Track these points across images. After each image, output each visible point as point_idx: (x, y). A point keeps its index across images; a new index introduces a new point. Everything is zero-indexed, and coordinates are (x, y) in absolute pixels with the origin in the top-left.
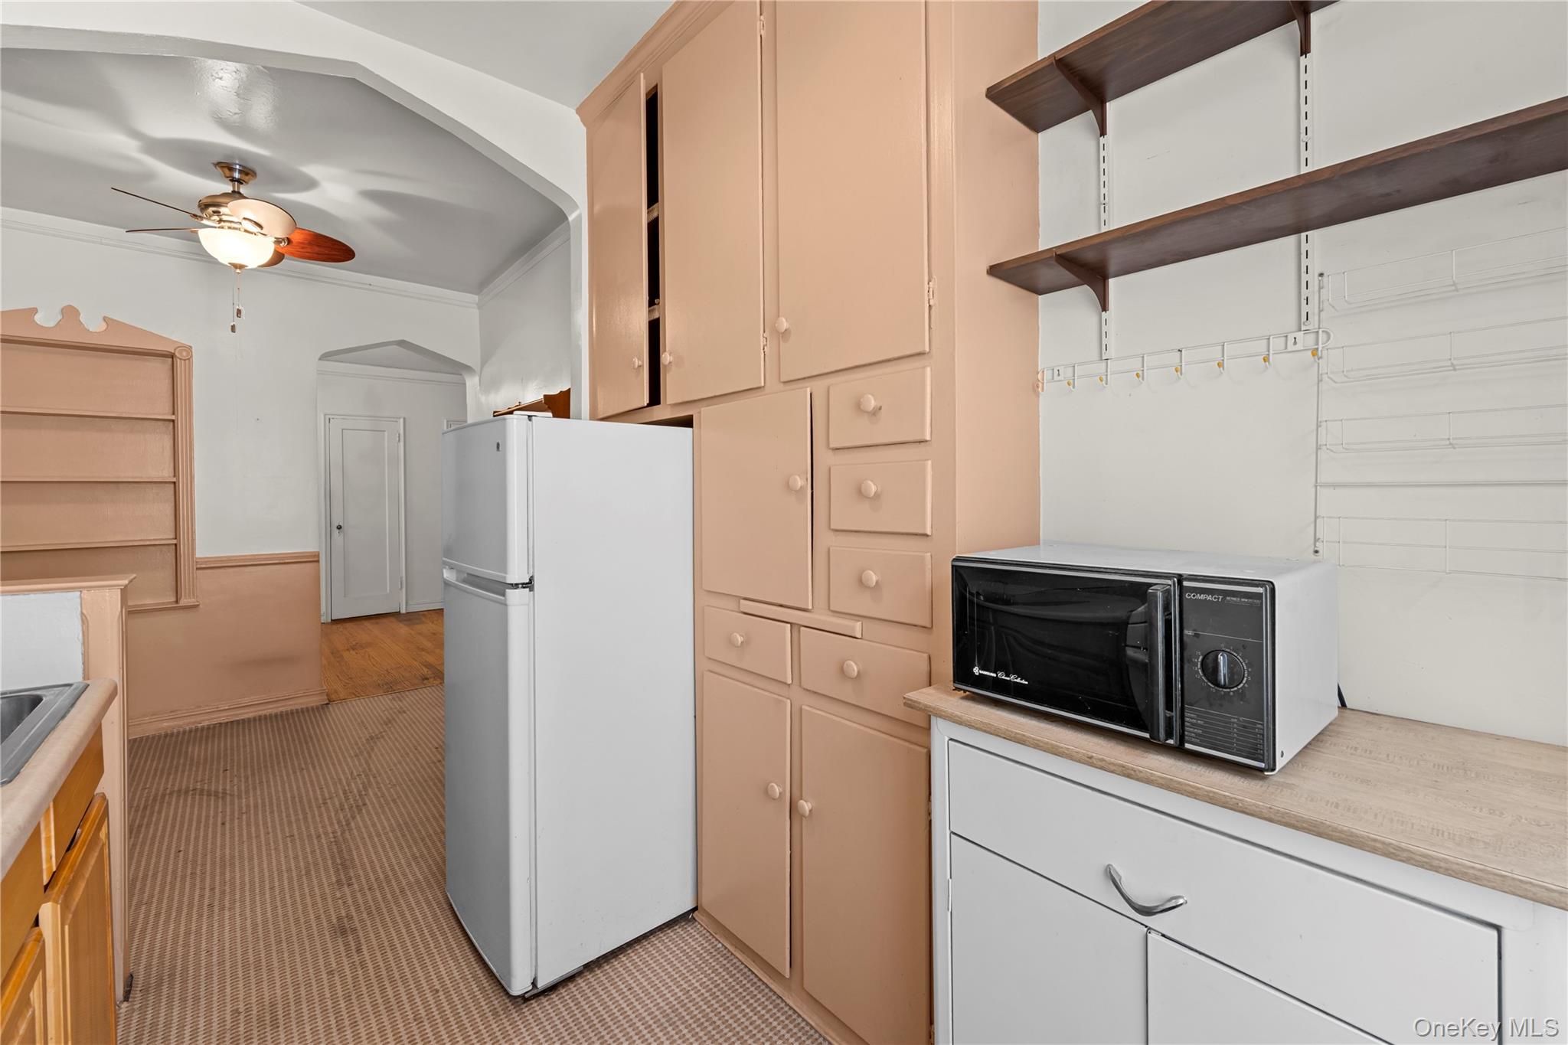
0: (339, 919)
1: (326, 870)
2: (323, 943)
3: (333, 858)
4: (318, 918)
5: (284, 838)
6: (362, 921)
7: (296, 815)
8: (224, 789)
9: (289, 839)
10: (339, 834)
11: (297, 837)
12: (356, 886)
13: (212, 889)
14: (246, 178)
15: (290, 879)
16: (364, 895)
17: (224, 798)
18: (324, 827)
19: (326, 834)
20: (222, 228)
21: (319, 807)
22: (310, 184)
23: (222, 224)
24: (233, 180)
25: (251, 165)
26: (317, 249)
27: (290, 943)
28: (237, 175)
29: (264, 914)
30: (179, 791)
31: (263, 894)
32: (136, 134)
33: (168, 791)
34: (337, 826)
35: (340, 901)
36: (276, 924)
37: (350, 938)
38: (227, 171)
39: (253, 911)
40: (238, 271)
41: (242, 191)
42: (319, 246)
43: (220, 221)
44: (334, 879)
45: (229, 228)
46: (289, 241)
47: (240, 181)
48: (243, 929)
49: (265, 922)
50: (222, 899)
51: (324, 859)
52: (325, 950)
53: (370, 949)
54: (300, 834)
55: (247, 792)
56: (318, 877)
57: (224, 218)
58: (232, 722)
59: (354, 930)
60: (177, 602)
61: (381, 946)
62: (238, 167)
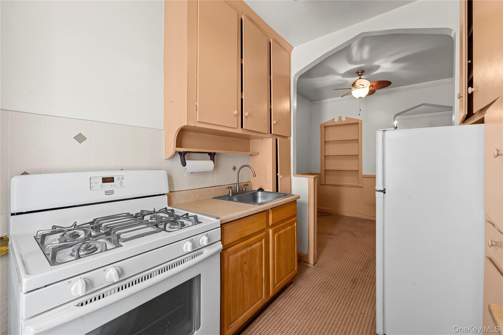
0: (356, 278)
1: (362, 265)
2: (348, 281)
3: (365, 263)
4: (352, 275)
5: (359, 252)
6: (359, 282)
7: (366, 248)
8: (357, 235)
9: (360, 253)
10: (371, 258)
11: (362, 253)
12: (365, 273)
13: (339, 255)
14: (362, 74)
15: (353, 262)
16: (365, 277)
17: (355, 237)
18: (369, 255)
19: (368, 257)
20: (356, 89)
21: (372, 249)
22: (378, 67)
23: (356, 88)
24: (359, 75)
25: (363, 70)
26: (380, 85)
27: (343, 276)
28: (360, 74)
29: (343, 266)
30: (349, 231)
31: (346, 262)
32: (339, 75)
33: (347, 230)
34: (372, 256)
35: (359, 274)
36: (344, 270)
37: (354, 284)
38: (358, 74)
39: (342, 264)
40: (360, 99)
41: (361, 77)
42: (380, 84)
43: (356, 87)
44: (362, 268)
45: (358, 88)
46: (373, 86)
47: (361, 75)
48: (338, 267)
49: (342, 268)
50: (339, 258)
51: (363, 263)
52: (348, 283)
53: (356, 290)
54: (363, 253)
55: (360, 237)
56: (359, 266)
57: (357, 86)
58: (370, 220)
59: (356, 283)
60: (358, 185)
61: (359, 292)
62: (360, 71)
